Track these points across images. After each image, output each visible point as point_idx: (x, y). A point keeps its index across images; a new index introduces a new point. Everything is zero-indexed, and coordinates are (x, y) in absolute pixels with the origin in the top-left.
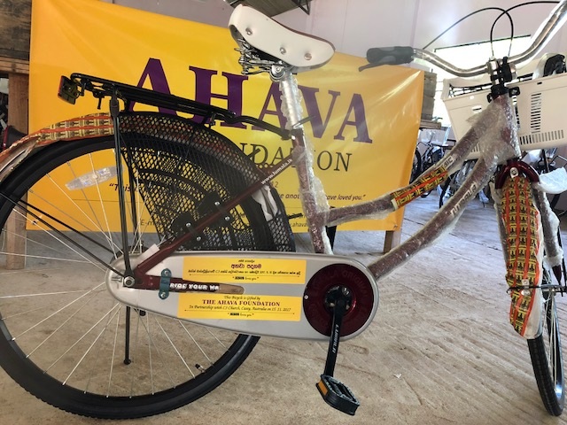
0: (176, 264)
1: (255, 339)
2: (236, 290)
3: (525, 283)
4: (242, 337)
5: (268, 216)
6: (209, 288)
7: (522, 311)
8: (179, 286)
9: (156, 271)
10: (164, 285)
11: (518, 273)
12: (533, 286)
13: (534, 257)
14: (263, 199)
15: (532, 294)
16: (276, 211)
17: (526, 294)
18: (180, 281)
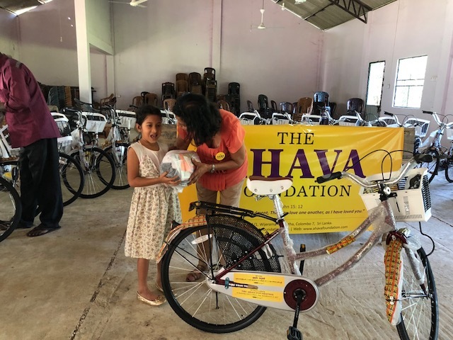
0: (230, 276)
1: (265, 308)
2: (255, 288)
3: (391, 298)
4: (259, 307)
5: (268, 257)
6: (244, 286)
7: (391, 312)
8: (232, 285)
9: (223, 278)
10: (226, 283)
11: (388, 293)
12: (395, 300)
13: (396, 286)
14: (266, 249)
15: (395, 304)
16: (272, 254)
17: (392, 303)
18: (232, 282)
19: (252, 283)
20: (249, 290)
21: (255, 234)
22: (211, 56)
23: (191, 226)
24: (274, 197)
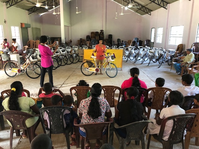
4: (93, 72)
9: (88, 68)
16: (94, 66)
19: (91, 69)
21: (92, 63)
22: (103, 26)
24: (94, 58)
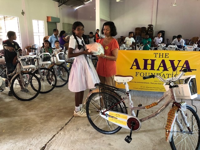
0: (108, 113)
1: (121, 127)
2: (117, 118)
3: (168, 131)
5: (122, 107)
6: (112, 117)
7: (167, 136)
9: (105, 113)
12: (169, 132)
13: (170, 125)
14: (122, 104)
15: (169, 133)
16: (123, 106)
17: (167, 133)
18: (108, 115)
19: (115, 116)
20: (114, 119)
21: (117, 97)
23: (95, 92)
24: (125, 84)
